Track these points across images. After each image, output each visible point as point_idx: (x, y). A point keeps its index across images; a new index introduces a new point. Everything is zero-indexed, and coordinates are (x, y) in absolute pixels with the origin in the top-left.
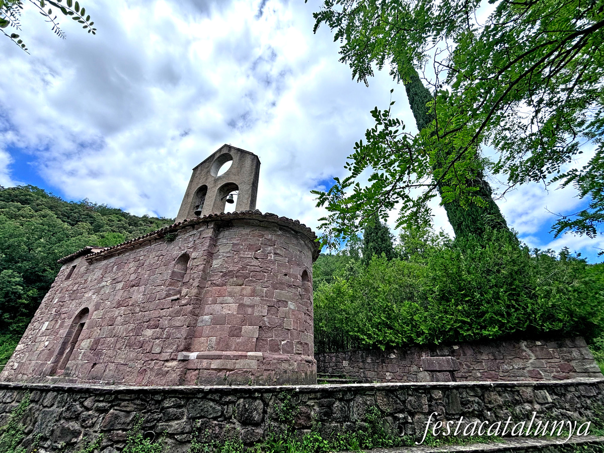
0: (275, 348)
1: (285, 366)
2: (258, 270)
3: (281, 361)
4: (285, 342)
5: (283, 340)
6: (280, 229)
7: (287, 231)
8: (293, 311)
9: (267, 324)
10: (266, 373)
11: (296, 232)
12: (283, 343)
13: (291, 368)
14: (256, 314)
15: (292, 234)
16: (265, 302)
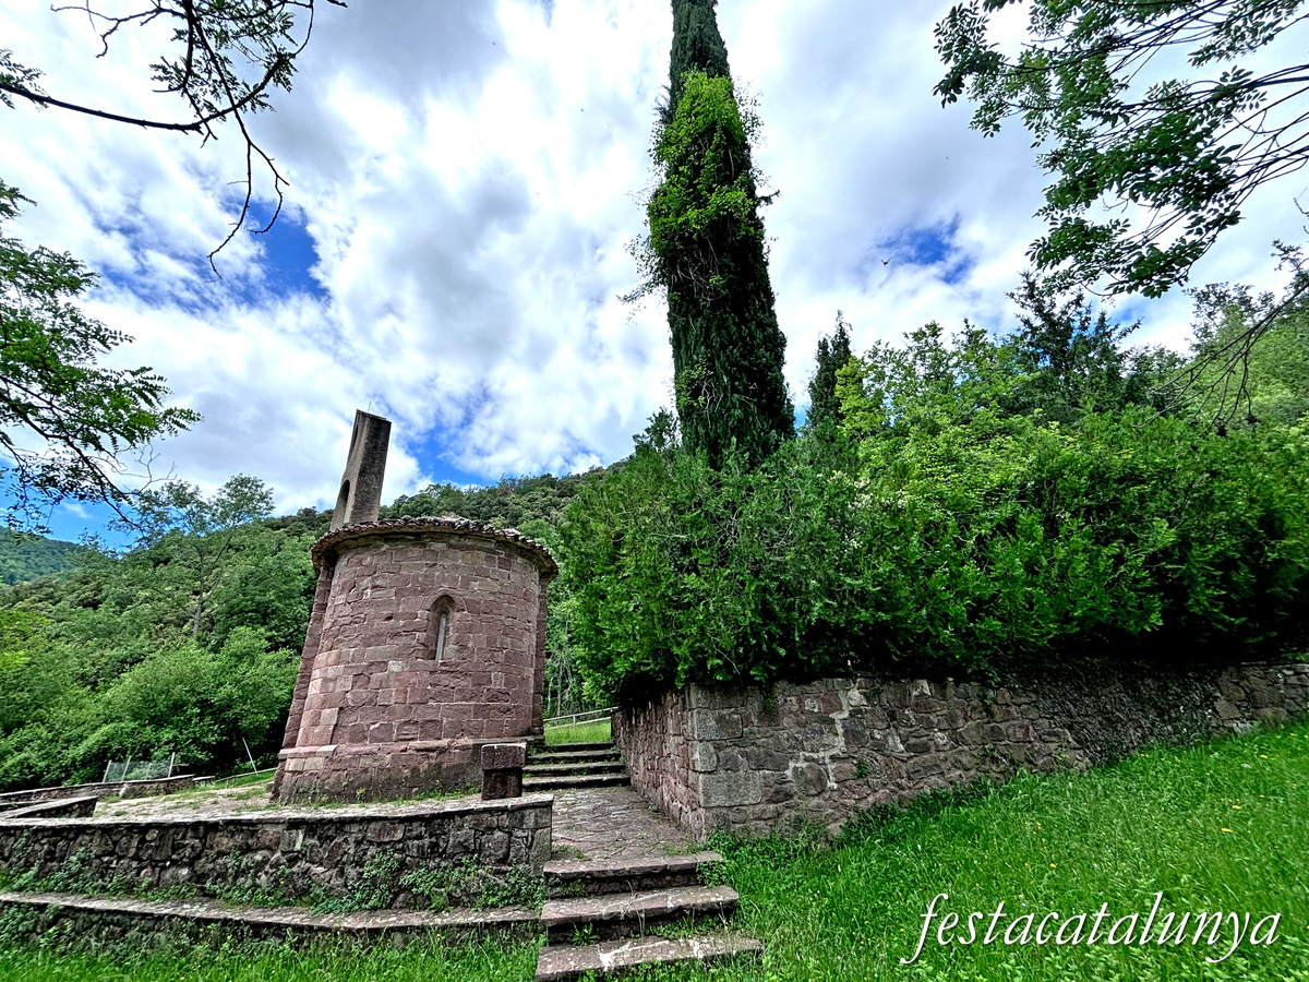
0: (358, 736)
1: (366, 762)
2: (347, 622)
3: (359, 755)
4: (377, 725)
5: (373, 724)
6: (386, 541)
7: (397, 540)
8: (398, 674)
9: (350, 703)
10: (335, 775)
11: (418, 536)
12: (373, 727)
13: (377, 764)
14: (338, 690)
15: (410, 540)
16: (350, 671)
